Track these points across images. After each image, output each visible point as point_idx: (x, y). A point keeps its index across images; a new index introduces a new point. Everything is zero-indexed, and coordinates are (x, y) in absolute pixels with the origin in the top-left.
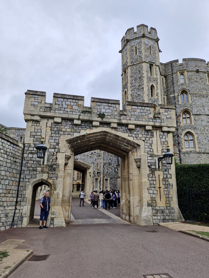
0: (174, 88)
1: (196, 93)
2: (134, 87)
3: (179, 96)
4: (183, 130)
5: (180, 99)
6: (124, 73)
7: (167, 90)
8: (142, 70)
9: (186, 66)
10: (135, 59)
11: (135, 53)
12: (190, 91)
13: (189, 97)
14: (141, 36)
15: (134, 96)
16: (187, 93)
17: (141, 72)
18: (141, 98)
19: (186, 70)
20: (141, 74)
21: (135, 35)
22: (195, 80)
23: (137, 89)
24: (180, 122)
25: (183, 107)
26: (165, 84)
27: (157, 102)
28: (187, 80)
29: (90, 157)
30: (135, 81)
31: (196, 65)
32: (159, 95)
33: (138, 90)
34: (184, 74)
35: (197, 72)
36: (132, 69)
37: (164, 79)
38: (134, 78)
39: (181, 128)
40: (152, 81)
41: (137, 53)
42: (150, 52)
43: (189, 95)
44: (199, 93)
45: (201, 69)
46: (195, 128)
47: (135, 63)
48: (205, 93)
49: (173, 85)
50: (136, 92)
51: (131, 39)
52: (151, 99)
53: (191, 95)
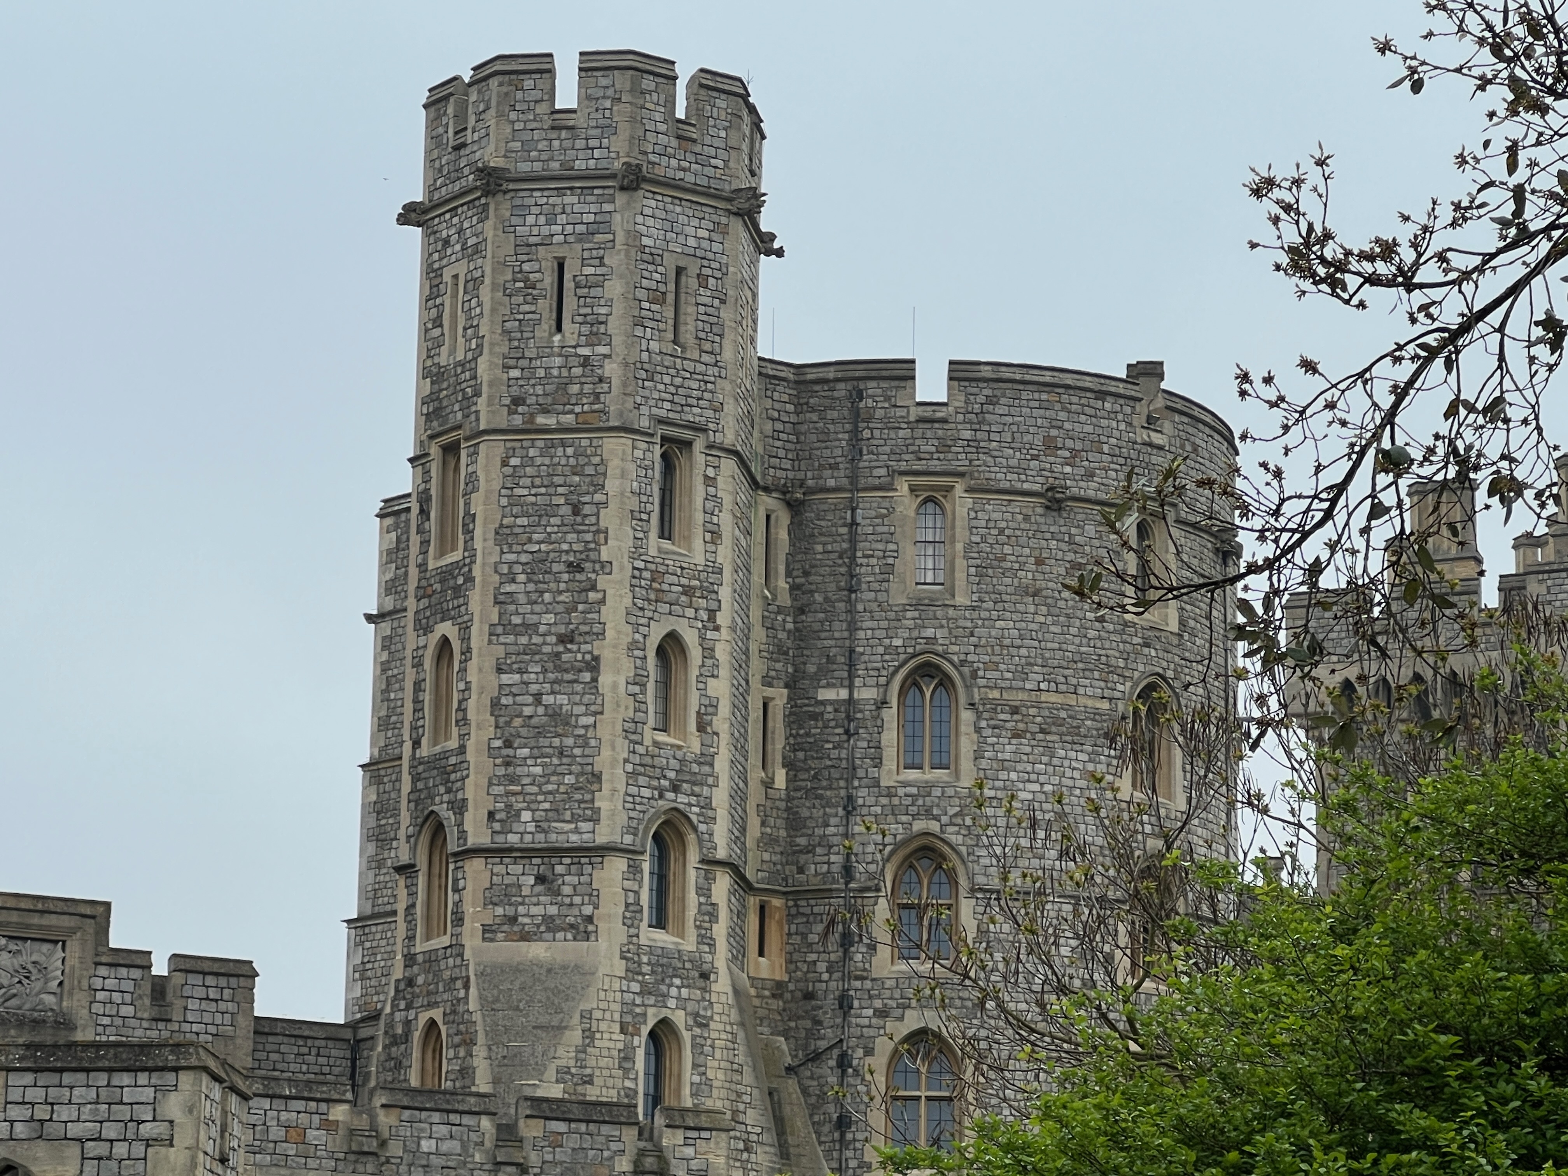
0: (853, 627)
1: (1021, 696)
2: (524, 640)
3: (890, 715)
4: (882, 1013)
5: (890, 737)
6: (434, 450)
7: (800, 635)
8: (598, 497)
9: (967, 434)
10: (541, 373)
11: (546, 315)
12: (974, 675)
13: (963, 728)
14: (613, 176)
15: (517, 722)
16: (953, 685)
17: (587, 509)
18: (578, 752)
19: (962, 475)
20: (589, 537)
21: (556, 144)
22: (1026, 577)
23: (550, 666)
24: (868, 946)
25: (904, 818)
26: (782, 568)
27: (697, 789)
28: (960, 563)
30: (531, 587)
31: (1054, 432)
32: (721, 723)
33: (551, 676)
34: (948, 506)
35: (1048, 508)
36: (514, 461)
37: (783, 518)
38: (524, 558)
39: (871, 997)
40: (672, 597)
41: (566, 324)
42: (671, 322)
43: (967, 716)
44: (1044, 697)
45: (1090, 475)
47: (541, 420)
48: (1090, 703)
49: (849, 601)
50: (534, 688)
51: (524, 167)
52: (648, 760)
53: (979, 717)
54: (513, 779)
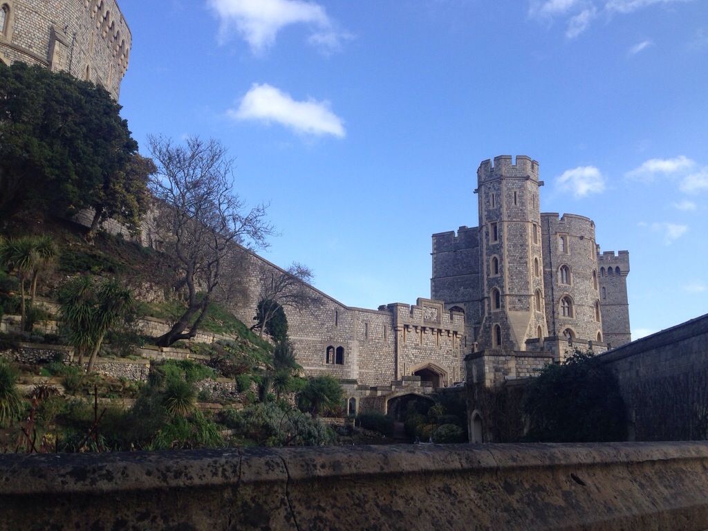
0: (551, 258)
1: (579, 271)
2: (513, 258)
3: (559, 274)
4: (561, 325)
5: (559, 278)
8: (525, 233)
10: (513, 211)
11: (513, 201)
12: (572, 267)
13: (571, 276)
15: (513, 272)
16: (569, 269)
17: (523, 235)
19: (568, 233)
20: (524, 240)
21: (513, 171)
22: (578, 251)
24: (557, 314)
25: (562, 292)
28: (568, 248)
29: (446, 357)
30: (514, 249)
32: (542, 274)
33: (519, 264)
34: (565, 238)
35: (581, 239)
38: (513, 243)
39: (559, 323)
40: (536, 252)
41: (517, 203)
43: (571, 274)
45: (586, 234)
46: (577, 324)
47: (514, 220)
49: (550, 254)
50: (516, 266)
52: (535, 280)
53: (573, 274)
54: (513, 282)
